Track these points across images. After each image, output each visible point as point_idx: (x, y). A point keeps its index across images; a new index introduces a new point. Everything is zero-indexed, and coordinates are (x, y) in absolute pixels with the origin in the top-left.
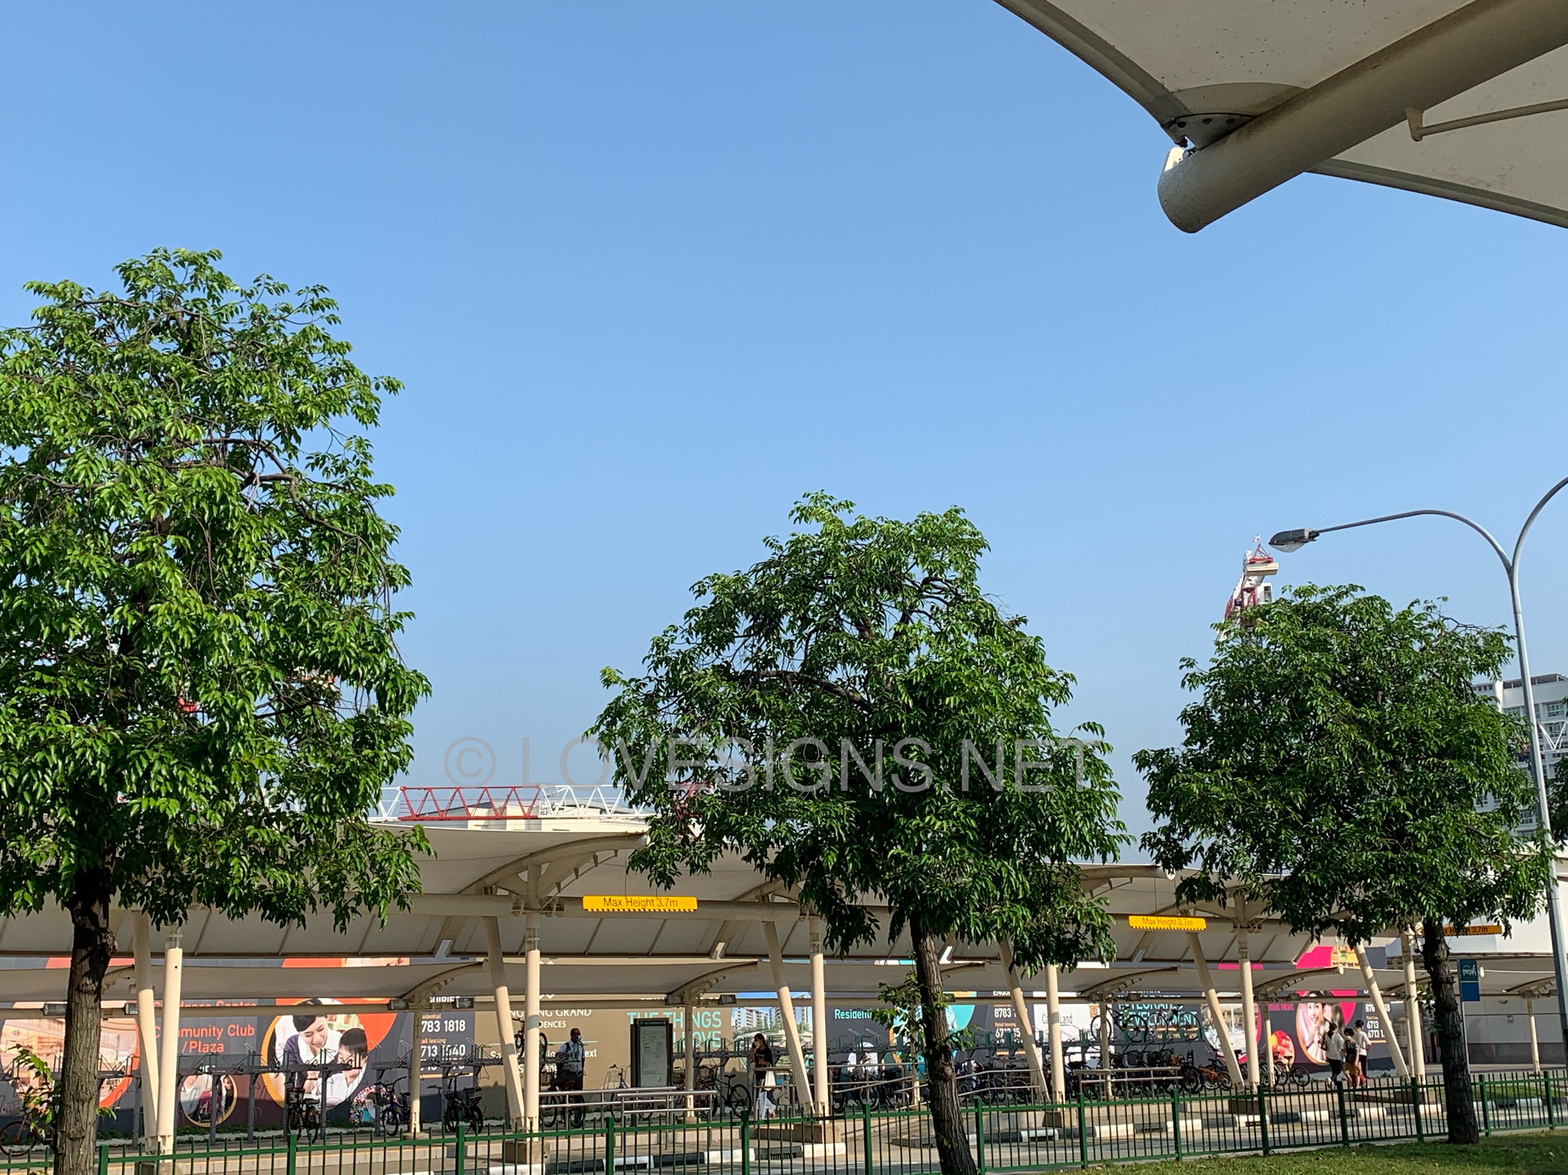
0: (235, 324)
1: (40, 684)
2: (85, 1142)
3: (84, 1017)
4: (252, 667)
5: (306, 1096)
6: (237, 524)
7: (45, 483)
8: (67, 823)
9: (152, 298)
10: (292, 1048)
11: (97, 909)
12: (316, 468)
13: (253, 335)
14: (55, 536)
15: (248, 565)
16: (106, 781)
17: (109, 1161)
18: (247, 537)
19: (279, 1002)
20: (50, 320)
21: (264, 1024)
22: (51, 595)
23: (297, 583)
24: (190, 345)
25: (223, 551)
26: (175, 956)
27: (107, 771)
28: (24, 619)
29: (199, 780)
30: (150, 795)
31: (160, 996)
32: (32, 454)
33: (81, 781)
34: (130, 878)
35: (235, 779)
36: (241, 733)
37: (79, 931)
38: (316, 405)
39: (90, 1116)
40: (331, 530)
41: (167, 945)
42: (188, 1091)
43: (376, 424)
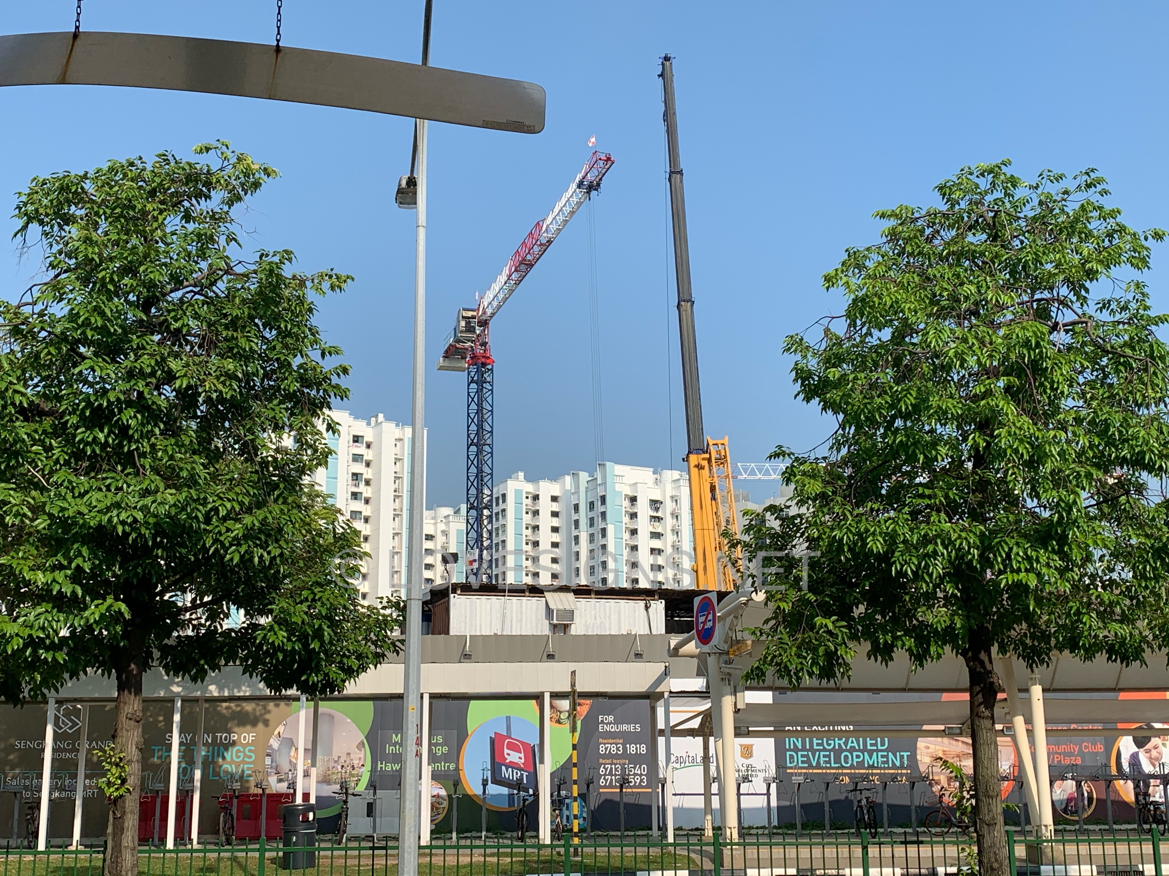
0: (1028, 212)
1: (922, 496)
2: (998, 827)
3: (984, 735)
4: (1077, 469)
5: (1152, 799)
6: (1050, 362)
7: (906, 353)
8: (954, 595)
9: (963, 205)
10: (1135, 761)
11: (983, 656)
12: (1104, 311)
13: (1044, 217)
14: (919, 389)
15: (1062, 393)
16: (979, 563)
17: (1015, 841)
18: (1059, 372)
19: (1120, 726)
20: (893, 236)
21: (1110, 743)
22: (921, 430)
23: (1102, 400)
24: (996, 233)
25: (1042, 384)
26: (1037, 691)
27: (979, 556)
28: (905, 451)
29: (1048, 558)
30: (1013, 571)
31: (1029, 721)
32: (893, 333)
33: (960, 564)
34: (1003, 634)
35: (1076, 555)
36: (1076, 521)
37: (972, 673)
38: (1101, 262)
39: (998, 808)
40: (1124, 356)
41: (1030, 683)
42: (1058, 792)
43: (1149, 268)
